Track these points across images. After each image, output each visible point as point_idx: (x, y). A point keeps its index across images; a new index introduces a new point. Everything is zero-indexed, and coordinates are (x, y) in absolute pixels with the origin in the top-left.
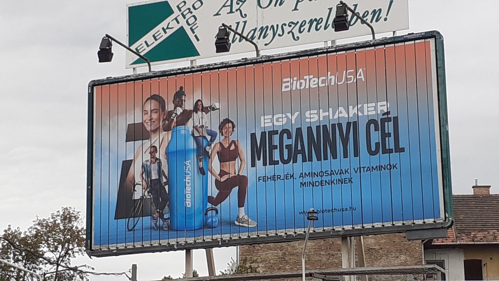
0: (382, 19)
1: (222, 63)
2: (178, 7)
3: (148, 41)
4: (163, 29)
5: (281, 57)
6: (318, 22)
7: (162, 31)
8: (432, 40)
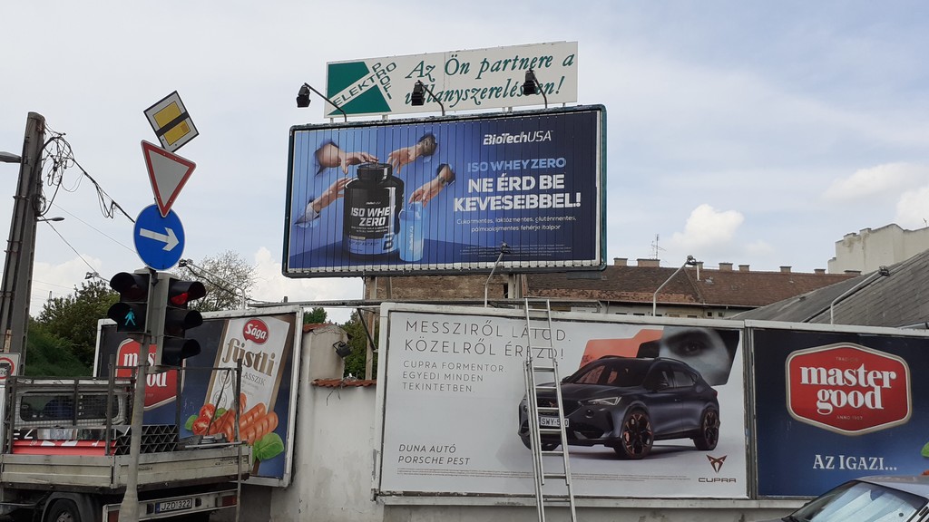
0: (554, 92)
1: (412, 119)
2: (373, 67)
3: (345, 96)
4: (359, 85)
5: (464, 118)
6: (499, 90)
7: (358, 88)
8: (598, 112)
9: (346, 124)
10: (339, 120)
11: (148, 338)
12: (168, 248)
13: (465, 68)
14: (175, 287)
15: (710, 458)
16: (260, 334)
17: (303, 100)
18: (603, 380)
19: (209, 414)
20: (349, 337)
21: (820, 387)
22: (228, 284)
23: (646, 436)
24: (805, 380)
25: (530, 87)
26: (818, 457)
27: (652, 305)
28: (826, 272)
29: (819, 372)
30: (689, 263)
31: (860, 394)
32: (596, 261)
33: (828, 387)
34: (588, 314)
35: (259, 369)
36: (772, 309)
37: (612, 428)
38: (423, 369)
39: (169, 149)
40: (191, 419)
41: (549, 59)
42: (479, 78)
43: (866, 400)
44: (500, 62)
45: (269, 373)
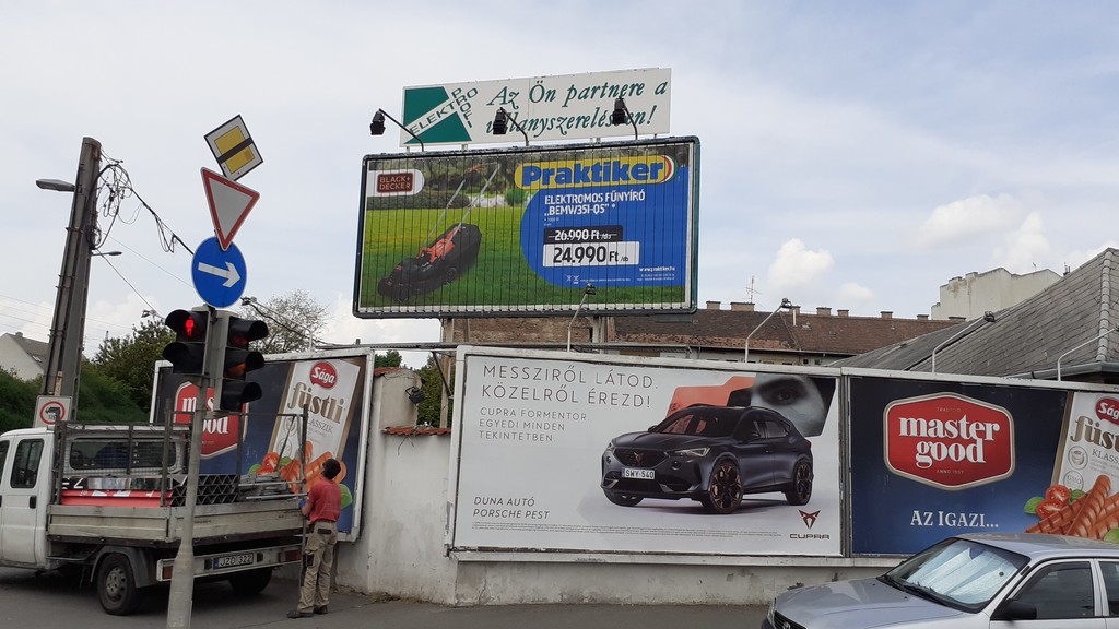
0: (645, 122)
1: (494, 149)
2: (453, 93)
4: (438, 112)
5: (549, 148)
6: (586, 119)
7: (436, 115)
8: (691, 144)
9: (423, 154)
10: (416, 149)
11: (206, 381)
12: (229, 284)
13: (551, 95)
14: (235, 326)
15: (802, 513)
16: (328, 378)
17: (377, 127)
18: (691, 430)
19: (272, 463)
20: (423, 382)
21: (919, 439)
22: (297, 325)
23: (736, 489)
24: (904, 432)
25: (619, 117)
26: (916, 512)
27: (744, 351)
28: (929, 318)
29: (919, 423)
30: (784, 307)
31: (961, 447)
32: (686, 305)
33: (928, 439)
34: (679, 360)
35: (326, 415)
36: (871, 357)
37: (700, 481)
38: (501, 417)
39: (230, 178)
40: (254, 468)
41: (640, 87)
42: (565, 106)
43: (966, 453)
44: (588, 90)
45: (337, 420)
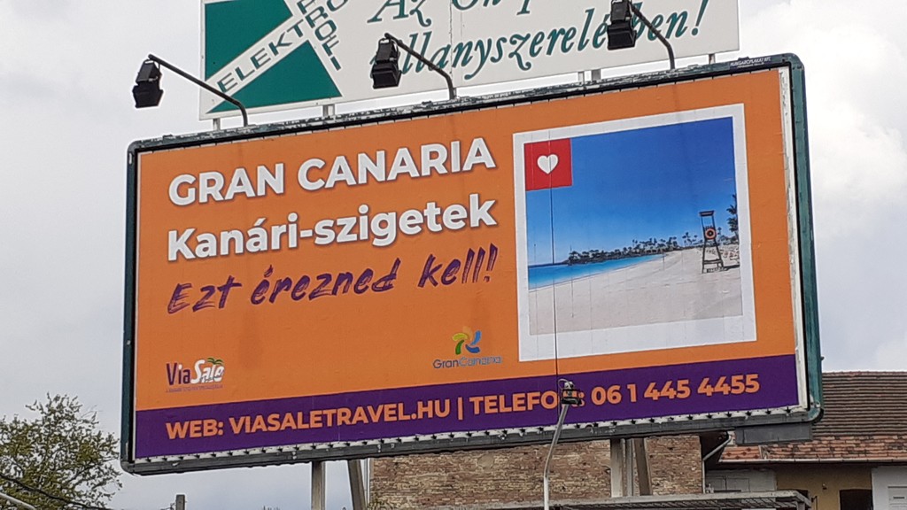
0: (689, 31)
1: (385, 111)
2: (300, 5)
4: (271, 45)
5: (496, 100)
6: (567, 35)
7: (269, 51)
8: (784, 72)
9: (246, 130)
17: (147, 92)
